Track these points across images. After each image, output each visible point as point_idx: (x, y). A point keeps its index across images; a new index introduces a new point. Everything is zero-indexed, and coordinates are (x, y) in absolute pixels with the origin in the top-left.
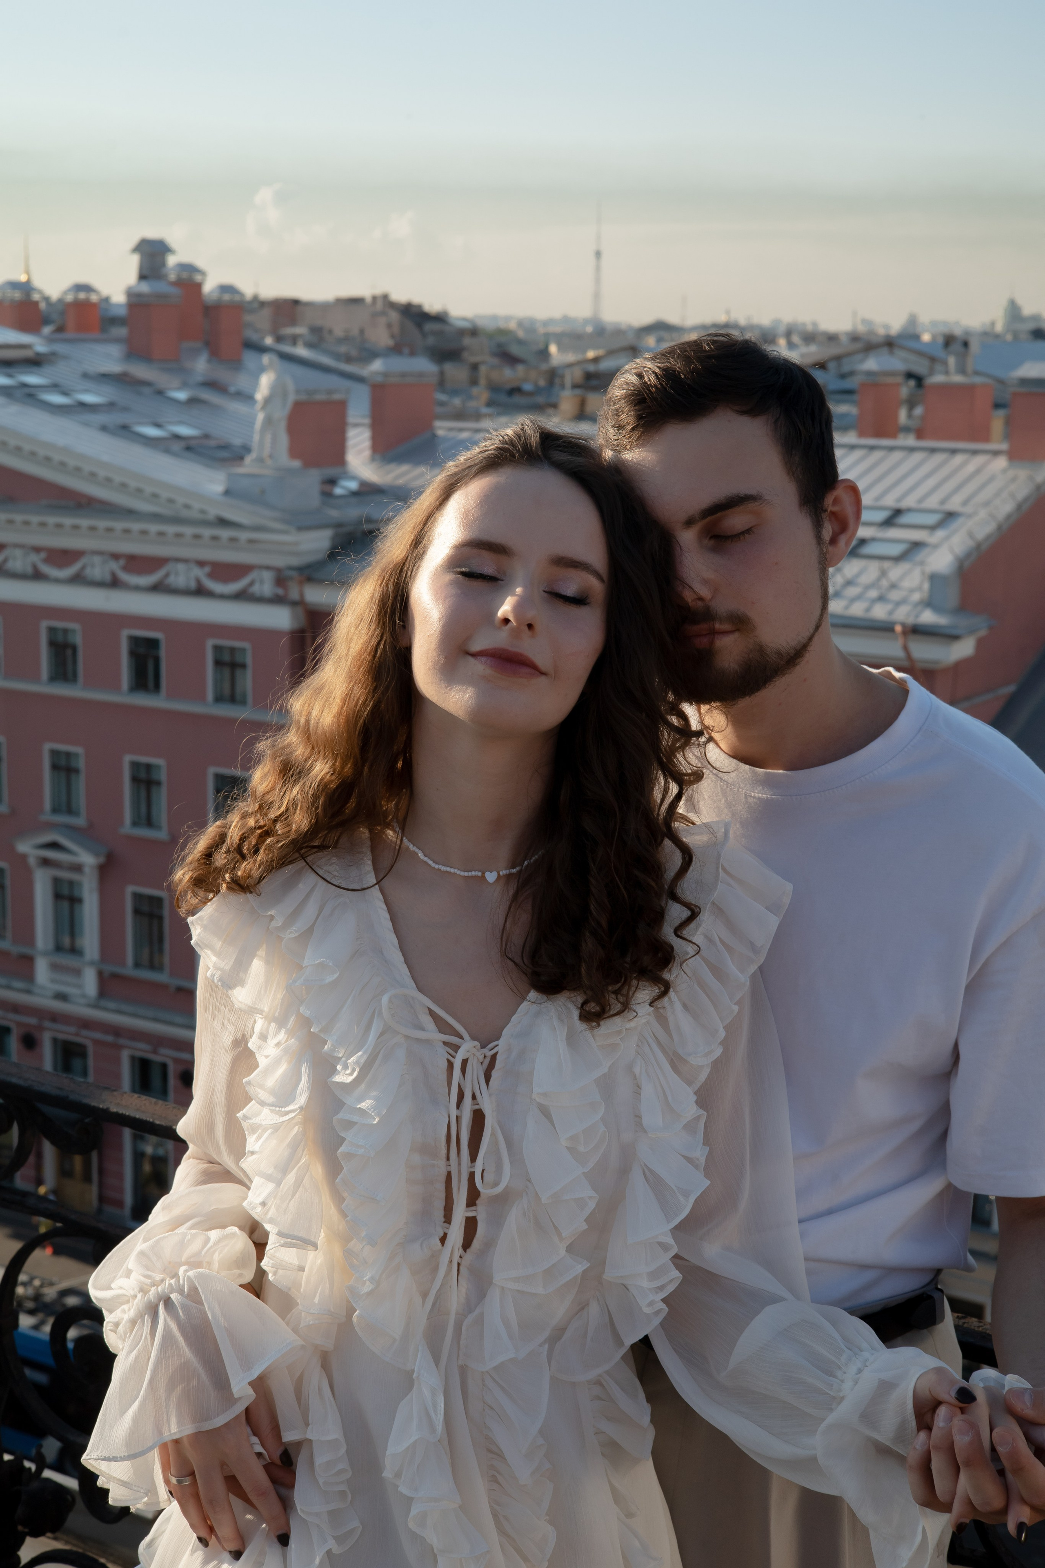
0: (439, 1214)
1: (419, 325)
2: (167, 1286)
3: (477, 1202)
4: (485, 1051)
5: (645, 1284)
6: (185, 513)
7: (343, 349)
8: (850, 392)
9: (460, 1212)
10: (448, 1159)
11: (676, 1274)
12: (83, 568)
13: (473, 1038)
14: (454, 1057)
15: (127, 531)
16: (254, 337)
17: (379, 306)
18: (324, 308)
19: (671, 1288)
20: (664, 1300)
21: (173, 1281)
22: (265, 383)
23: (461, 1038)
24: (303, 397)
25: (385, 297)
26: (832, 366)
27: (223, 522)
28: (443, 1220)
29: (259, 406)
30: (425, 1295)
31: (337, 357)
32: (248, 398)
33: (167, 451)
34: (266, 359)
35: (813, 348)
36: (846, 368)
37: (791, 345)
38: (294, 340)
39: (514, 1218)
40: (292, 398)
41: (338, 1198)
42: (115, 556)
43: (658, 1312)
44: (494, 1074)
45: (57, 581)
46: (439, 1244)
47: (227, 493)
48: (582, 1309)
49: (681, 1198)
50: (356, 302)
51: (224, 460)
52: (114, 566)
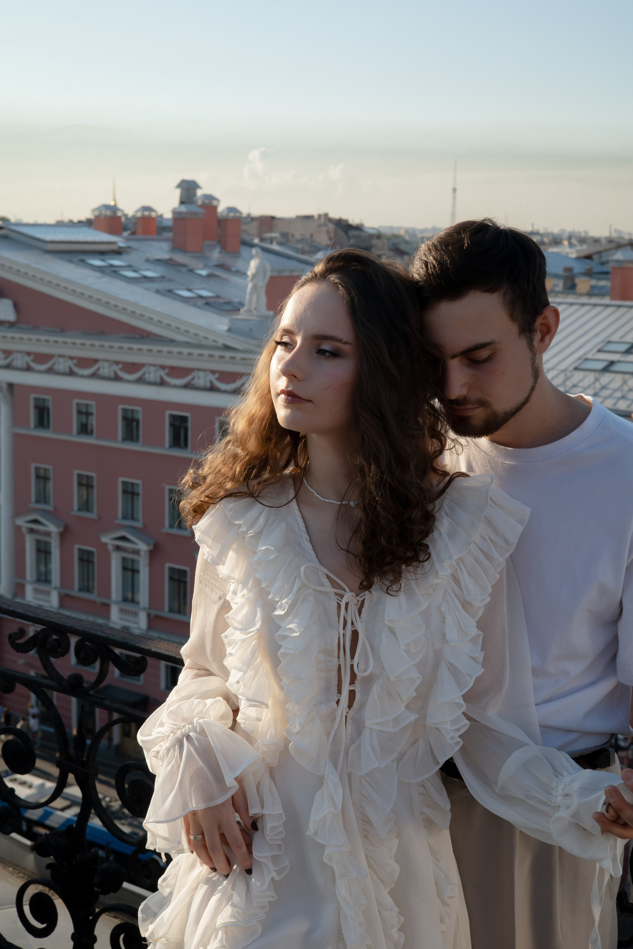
0: (335, 689)
1: (346, 232)
2: (187, 729)
3: (355, 682)
4: (358, 598)
5: (449, 727)
6: (204, 342)
7: (300, 246)
8: (607, 273)
9: (346, 688)
10: (339, 658)
11: (466, 722)
12: (144, 374)
13: (351, 591)
14: (341, 601)
15: (170, 352)
16: (247, 238)
17: (322, 220)
18: (290, 221)
19: (464, 730)
20: (460, 736)
21: (190, 726)
22: (254, 265)
23: (345, 590)
24: (276, 274)
25: (326, 215)
26: (595, 257)
27: (227, 348)
28: (337, 692)
29: (249, 279)
30: (328, 734)
31: (297, 250)
32: (243, 274)
33: (195, 305)
34: (254, 251)
35: (585, 247)
36: (604, 259)
37: (571, 245)
38: (271, 240)
39: (376, 690)
40: (269, 274)
41: (279, 679)
42: (163, 367)
43: (457, 743)
44: (363, 610)
45: (129, 381)
46: (336, 705)
47: (229, 330)
48: (415, 743)
49: (468, 678)
50: (309, 218)
51: (228, 311)
52: (162, 373)
